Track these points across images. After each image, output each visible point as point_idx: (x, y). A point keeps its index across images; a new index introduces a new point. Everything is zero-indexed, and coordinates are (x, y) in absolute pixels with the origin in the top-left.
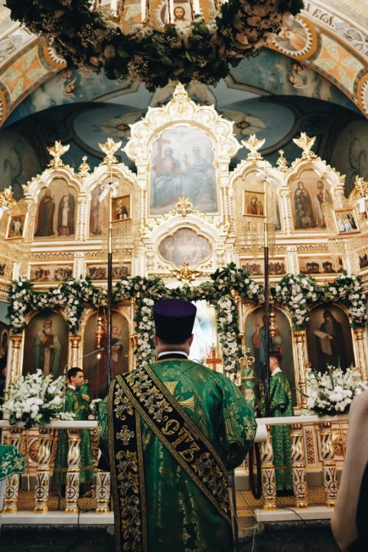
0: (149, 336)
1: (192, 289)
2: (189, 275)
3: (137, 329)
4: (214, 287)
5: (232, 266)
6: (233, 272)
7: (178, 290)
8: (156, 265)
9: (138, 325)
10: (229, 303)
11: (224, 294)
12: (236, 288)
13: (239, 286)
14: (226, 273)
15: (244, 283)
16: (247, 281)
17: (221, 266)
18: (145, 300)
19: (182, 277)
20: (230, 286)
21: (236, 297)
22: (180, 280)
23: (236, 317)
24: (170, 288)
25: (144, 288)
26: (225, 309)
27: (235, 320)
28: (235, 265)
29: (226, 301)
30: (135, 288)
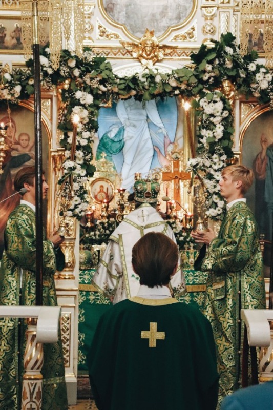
0: (85, 156)
1: (158, 79)
2: (153, 52)
3: (64, 143)
4: (196, 76)
5: (229, 39)
6: (229, 50)
7: (134, 79)
8: (97, 31)
9: (66, 137)
10: (220, 105)
11: (212, 88)
12: (232, 79)
13: (238, 75)
14: (219, 50)
15: (246, 69)
16: (252, 67)
17: (209, 37)
18: (79, 95)
19: (141, 56)
20: (221, 75)
21: (232, 93)
22: (138, 59)
23: (229, 130)
24: (120, 76)
25: (77, 73)
26: (212, 115)
27: (227, 135)
28: (234, 38)
29: (215, 102)
30: (62, 73)
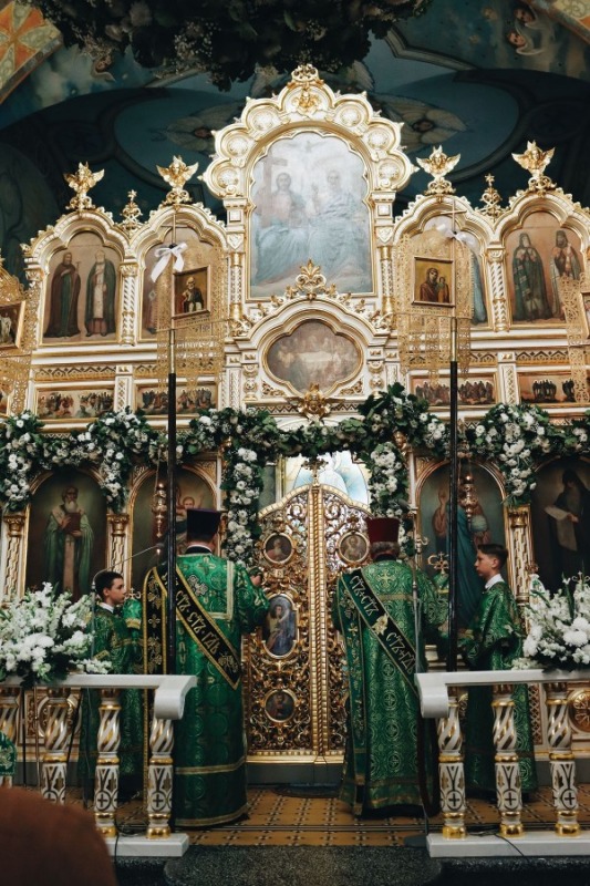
0: (248, 516)
1: (324, 432)
3: (227, 503)
4: (365, 428)
5: (397, 389)
6: (398, 401)
7: (300, 432)
8: (261, 389)
9: (229, 496)
10: (391, 456)
11: (382, 440)
12: (404, 430)
13: (409, 425)
14: (386, 401)
15: (418, 420)
16: (423, 417)
17: (377, 389)
18: (241, 452)
19: (307, 410)
20: (392, 426)
21: (405, 445)
22: (303, 415)
23: (404, 483)
24: (286, 430)
25: (239, 429)
26: (384, 468)
27: (402, 488)
28: (402, 388)
29: (386, 453)
30: (224, 430)
